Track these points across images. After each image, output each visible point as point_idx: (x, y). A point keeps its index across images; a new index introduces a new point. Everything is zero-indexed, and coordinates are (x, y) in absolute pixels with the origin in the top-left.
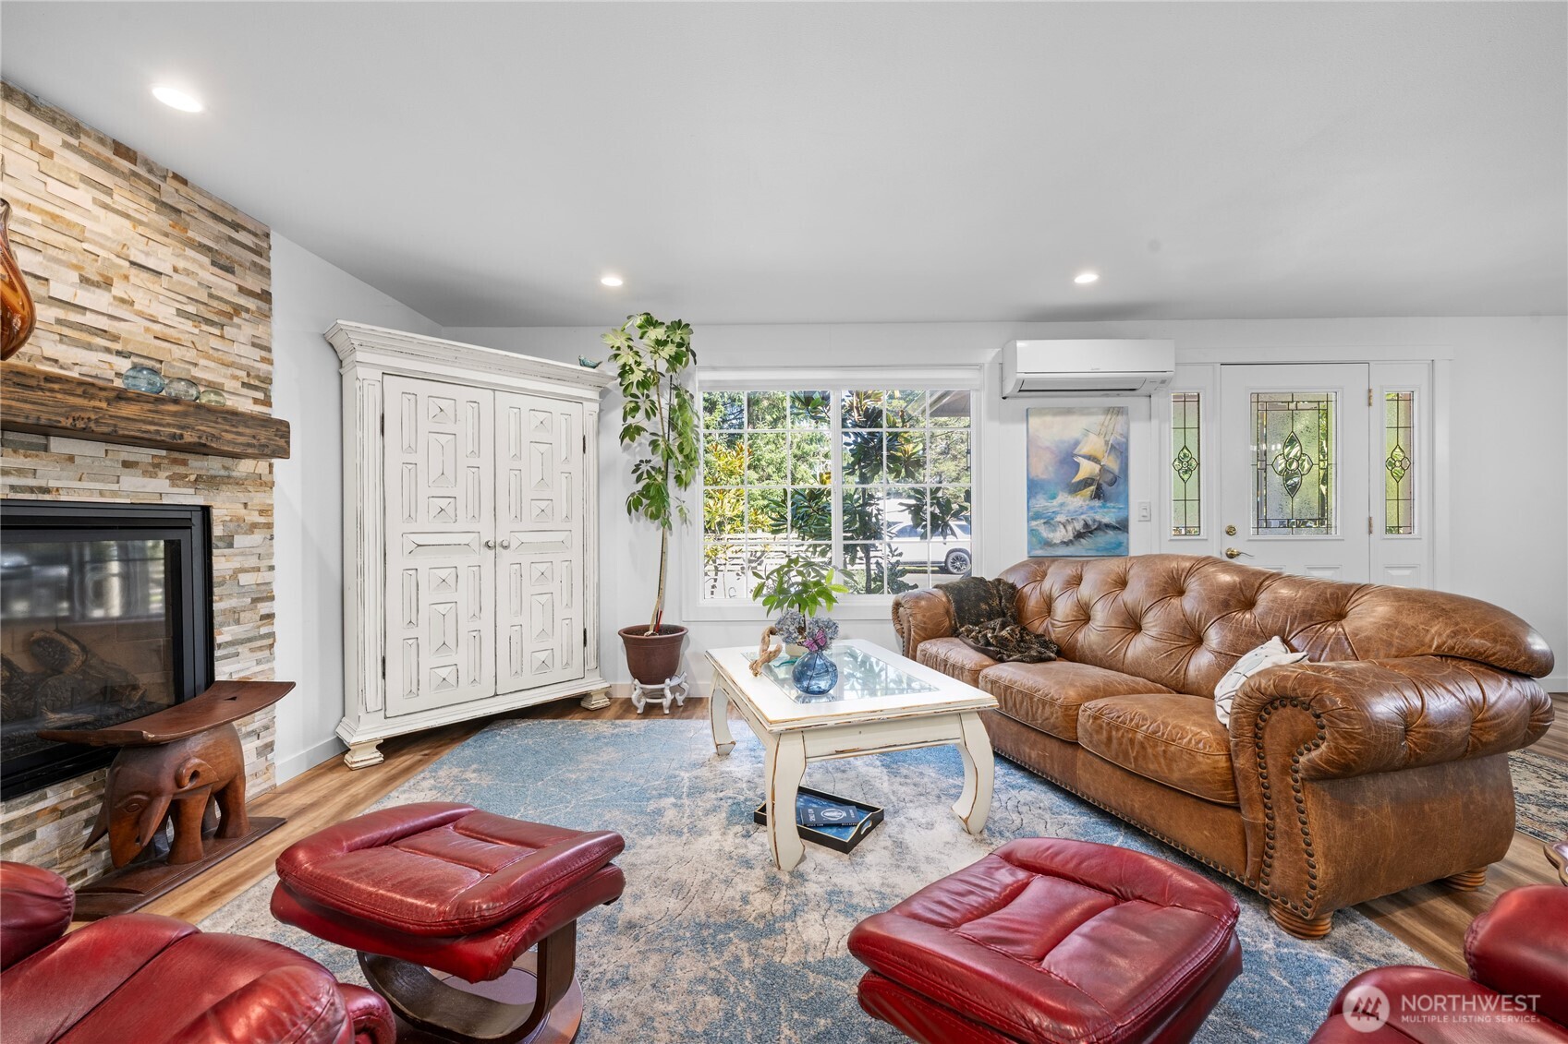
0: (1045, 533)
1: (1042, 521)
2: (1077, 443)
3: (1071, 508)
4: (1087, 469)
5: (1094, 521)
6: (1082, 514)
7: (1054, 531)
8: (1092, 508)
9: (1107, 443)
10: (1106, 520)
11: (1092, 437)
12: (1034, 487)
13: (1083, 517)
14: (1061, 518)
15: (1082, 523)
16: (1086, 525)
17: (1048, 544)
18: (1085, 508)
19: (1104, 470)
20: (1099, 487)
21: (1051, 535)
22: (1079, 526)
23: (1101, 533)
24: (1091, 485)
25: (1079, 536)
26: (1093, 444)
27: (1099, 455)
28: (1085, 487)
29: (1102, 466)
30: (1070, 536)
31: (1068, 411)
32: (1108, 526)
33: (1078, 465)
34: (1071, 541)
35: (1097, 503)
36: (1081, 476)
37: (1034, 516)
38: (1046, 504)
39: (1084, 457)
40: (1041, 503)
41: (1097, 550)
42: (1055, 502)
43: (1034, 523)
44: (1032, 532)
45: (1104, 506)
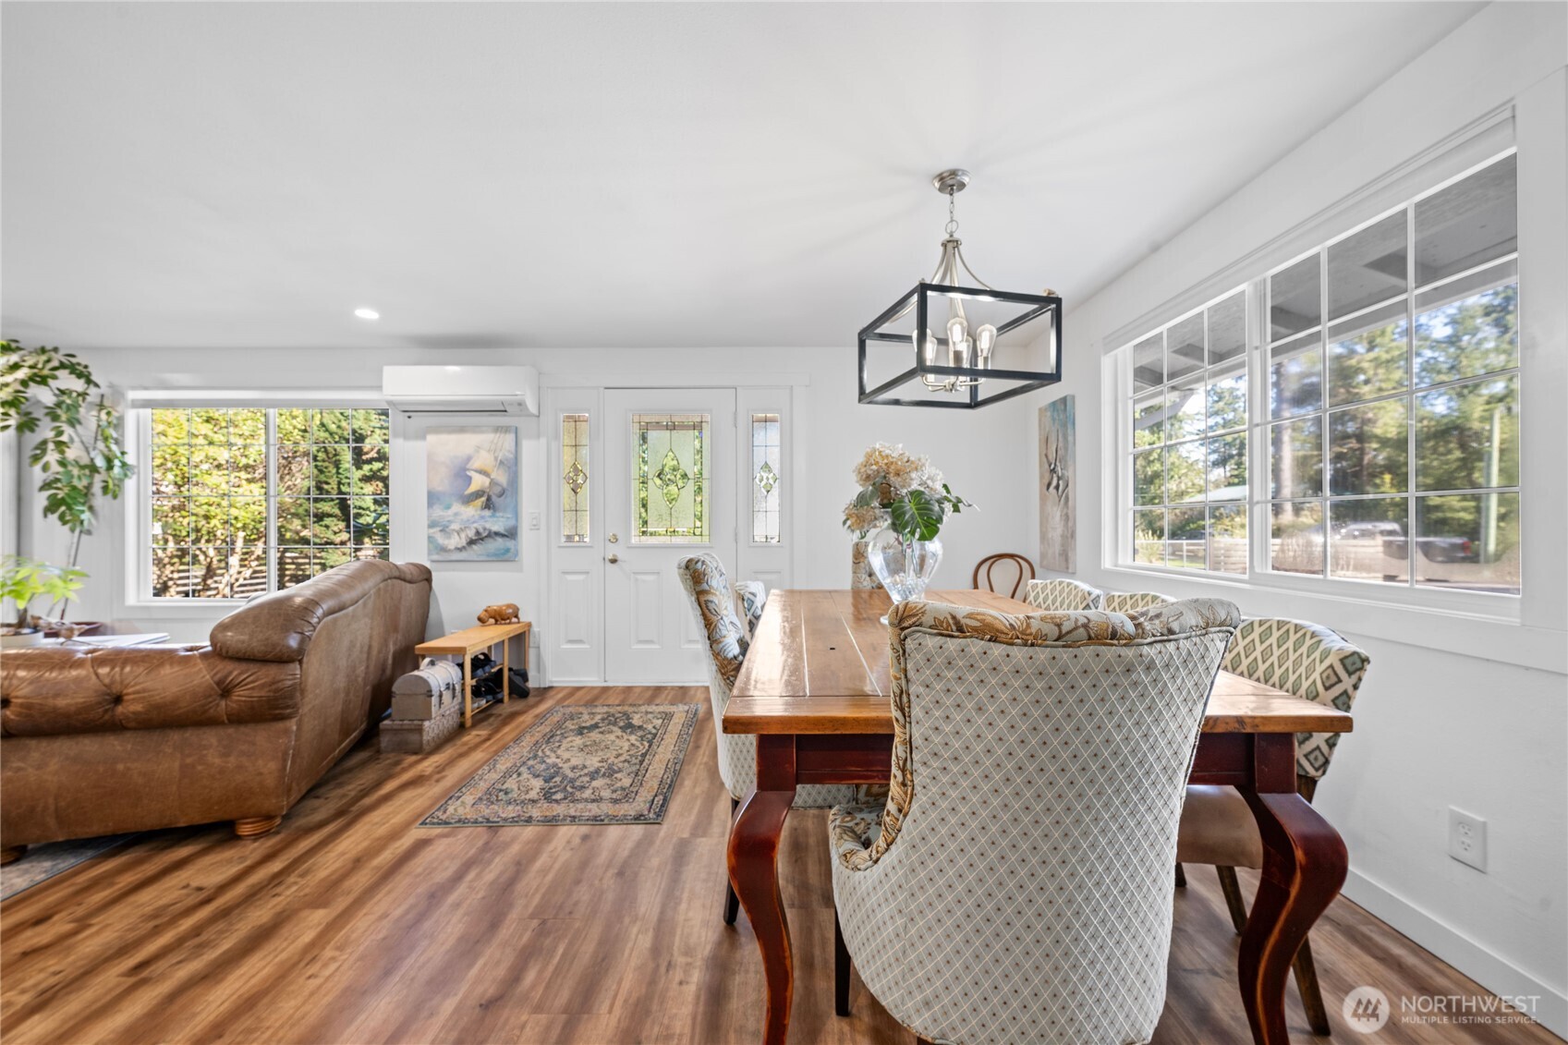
0: (441, 540)
1: (439, 529)
2: (469, 459)
3: (464, 517)
4: (478, 482)
5: (485, 529)
6: (474, 522)
7: (449, 538)
8: (482, 517)
9: (496, 459)
10: (495, 528)
11: (483, 454)
12: (433, 498)
13: (475, 525)
14: (455, 526)
15: (474, 531)
16: (478, 533)
17: (444, 549)
18: (477, 517)
19: (493, 483)
20: (489, 499)
21: (446, 542)
22: (471, 534)
23: (490, 540)
24: (481, 496)
25: (471, 542)
26: (484, 460)
27: (488, 469)
28: (476, 498)
29: (492, 480)
30: (463, 542)
31: (462, 430)
32: (497, 534)
33: (470, 478)
34: (464, 547)
35: (487, 513)
36: (473, 488)
37: (432, 525)
38: (441, 513)
39: (476, 471)
40: (438, 512)
41: (488, 556)
42: (450, 512)
43: (432, 531)
44: (430, 539)
45: (493, 516)
